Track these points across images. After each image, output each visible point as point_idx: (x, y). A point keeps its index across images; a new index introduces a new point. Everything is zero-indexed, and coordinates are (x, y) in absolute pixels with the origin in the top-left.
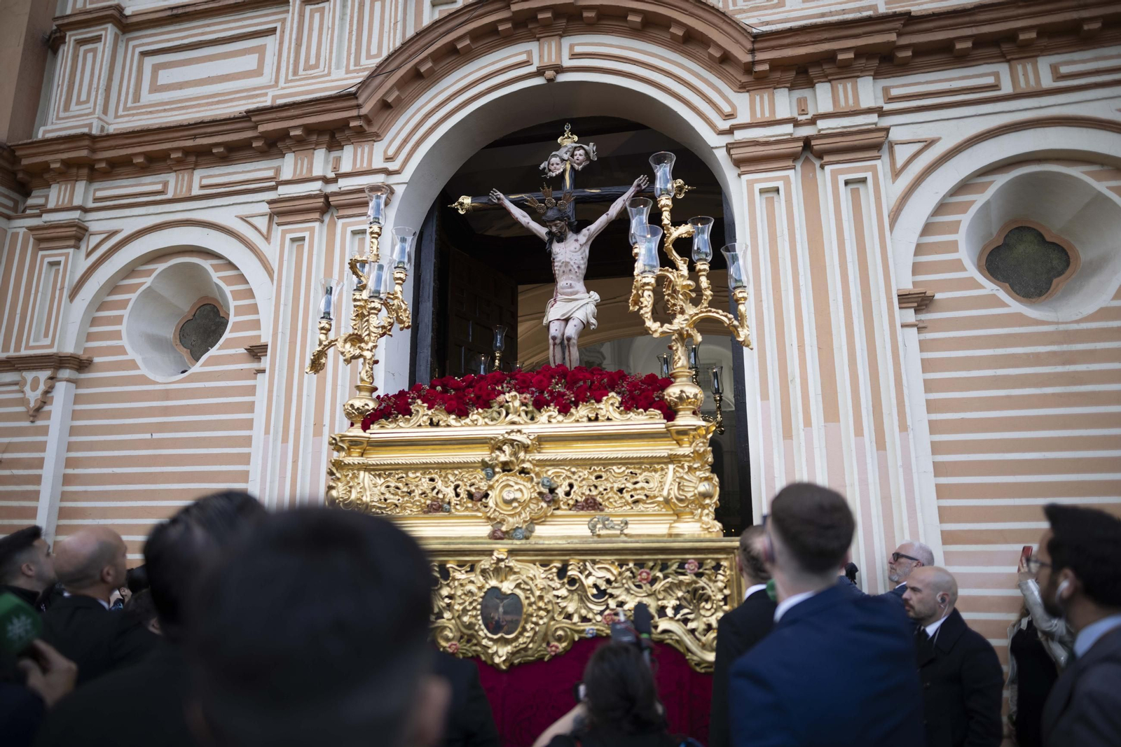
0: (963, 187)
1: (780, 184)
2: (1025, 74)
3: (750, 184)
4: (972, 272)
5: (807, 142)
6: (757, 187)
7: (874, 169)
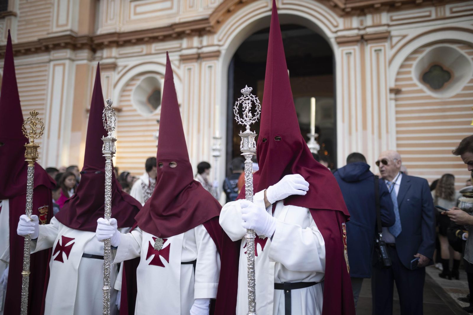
0: (416, 52)
1: (352, 51)
2: (441, 12)
3: (342, 51)
4: (416, 81)
5: (362, 37)
6: (345, 52)
7: (384, 46)
